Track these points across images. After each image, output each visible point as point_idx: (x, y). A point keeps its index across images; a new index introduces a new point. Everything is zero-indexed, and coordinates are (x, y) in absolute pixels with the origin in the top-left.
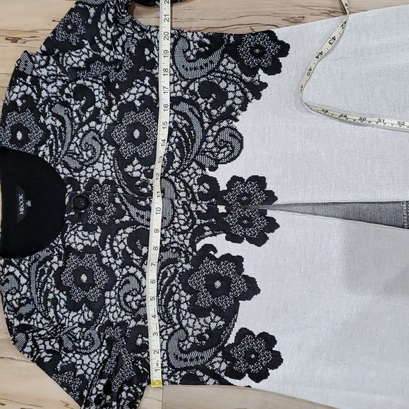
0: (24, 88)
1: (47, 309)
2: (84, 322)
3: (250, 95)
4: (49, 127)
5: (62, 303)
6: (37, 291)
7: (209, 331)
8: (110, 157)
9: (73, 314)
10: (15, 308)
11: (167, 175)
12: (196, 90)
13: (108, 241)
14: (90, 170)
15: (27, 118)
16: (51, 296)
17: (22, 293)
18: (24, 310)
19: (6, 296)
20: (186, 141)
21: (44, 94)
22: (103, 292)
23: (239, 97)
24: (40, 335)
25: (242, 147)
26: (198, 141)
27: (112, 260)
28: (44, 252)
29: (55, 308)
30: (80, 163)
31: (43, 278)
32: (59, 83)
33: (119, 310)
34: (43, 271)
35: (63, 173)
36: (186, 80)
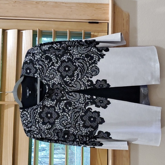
0: (30, 57)
1: (36, 125)
2: (48, 128)
3: (100, 57)
4: (38, 68)
5: (41, 122)
6: (33, 119)
7: (89, 131)
8: (59, 76)
9: (44, 126)
10: (26, 125)
11: (77, 80)
12: (84, 56)
13: (58, 104)
14: (53, 80)
15: (31, 66)
16: (37, 120)
17: (28, 120)
18: (29, 125)
19: (23, 122)
20: (82, 70)
21: (36, 58)
22: (55, 120)
23: (97, 58)
24: (35, 133)
25: (99, 72)
26: (86, 70)
27: (59, 110)
28: (35, 106)
29: (38, 124)
30: (50, 79)
31: (35, 115)
32: (41, 55)
33: (60, 125)
34: (35, 112)
35: (44, 82)
36: (81, 54)
